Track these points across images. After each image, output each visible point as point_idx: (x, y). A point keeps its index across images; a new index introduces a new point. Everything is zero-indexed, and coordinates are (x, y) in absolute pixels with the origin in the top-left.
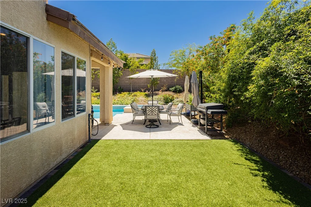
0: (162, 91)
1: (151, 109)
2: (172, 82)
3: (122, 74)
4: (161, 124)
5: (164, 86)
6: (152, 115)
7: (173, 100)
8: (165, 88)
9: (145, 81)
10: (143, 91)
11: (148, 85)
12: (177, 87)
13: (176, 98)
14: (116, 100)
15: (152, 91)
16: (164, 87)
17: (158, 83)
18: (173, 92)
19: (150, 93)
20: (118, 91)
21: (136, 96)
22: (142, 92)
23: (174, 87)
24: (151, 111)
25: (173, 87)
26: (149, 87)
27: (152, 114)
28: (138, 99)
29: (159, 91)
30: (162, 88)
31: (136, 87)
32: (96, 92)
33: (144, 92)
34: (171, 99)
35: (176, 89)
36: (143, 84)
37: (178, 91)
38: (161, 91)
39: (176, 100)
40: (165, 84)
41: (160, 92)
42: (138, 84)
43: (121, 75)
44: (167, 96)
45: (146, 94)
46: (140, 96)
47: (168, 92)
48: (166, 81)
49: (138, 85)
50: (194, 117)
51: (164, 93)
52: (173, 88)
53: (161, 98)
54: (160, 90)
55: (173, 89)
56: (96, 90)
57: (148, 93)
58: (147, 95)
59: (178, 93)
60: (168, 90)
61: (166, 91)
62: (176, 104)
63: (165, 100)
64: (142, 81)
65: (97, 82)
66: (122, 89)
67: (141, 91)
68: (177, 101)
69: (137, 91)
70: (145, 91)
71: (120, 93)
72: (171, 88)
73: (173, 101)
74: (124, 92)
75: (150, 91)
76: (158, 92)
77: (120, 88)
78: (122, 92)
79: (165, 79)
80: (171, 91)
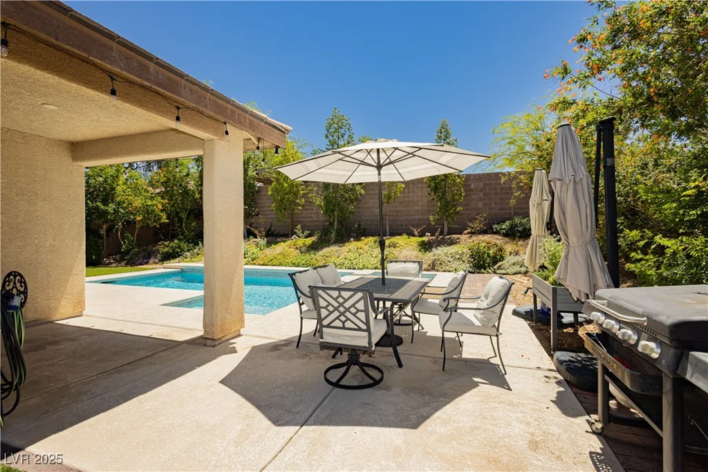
0: (471, 233)
1: (336, 299)
2: (501, 209)
3: (363, 192)
4: (400, 365)
5: (476, 219)
6: (344, 328)
7: (502, 258)
8: (477, 225)
9: (425, 208)
10: (416, 233)
11: (431, 218)
12: (517, 220)
13: (511, 254)
14: (342, 256)
15: (441, 233)
16: (477, 222)
17: (458, 212)
18: (506, 235)
19: (437, 237)
20: (355, 235)
21: (394, 247)
22: (414, 236)
23: (507, 223)
24: (336, 309)
25: (504, 222)
26: (433, 223)
27: (343, 323)
29: (461, 233)
30: (471, 225)
31: (399, 223)
32: (306, 237)
33: (420, 236)
34: (494, 257)
35: (512, 227)
36: (418, 217)
37: (519, 231)
38: (469, 233)
39: (509, 260)
40: (479, 214)
41: (463, 237)
42: (407, 215)
43: (361, 194)
44: (481, 248)
45: (423, 243)
46: (406, 246)
47: (489, 235)
48: (484, 204)
49: (406, 218)
50: (570, 330)
51: (474, 238)
52: (505, 226)
53: (463, 253)
54: (466, 232)
56: (307, 232)
57: (431, 238)
58: (426, 244)
59: (520, 237)
60: (487, 230)
61: (484, 232)
62: (509, 271)
63: (475, 259)
64: (417, 208)
65: (311, 213)
66: (365, 230)
67: (411, 234)
68: (514, 264)
69: (400, 234)
70: (422, 234)
71: (359, 240)
72: (498, 223)
73: (499, 264)
74: (366, 236)
75: (437, 234)
76: (458, 236)
77: (359, 226)
78: (363, 238)
79: (480, 200)
80: (496, 233)
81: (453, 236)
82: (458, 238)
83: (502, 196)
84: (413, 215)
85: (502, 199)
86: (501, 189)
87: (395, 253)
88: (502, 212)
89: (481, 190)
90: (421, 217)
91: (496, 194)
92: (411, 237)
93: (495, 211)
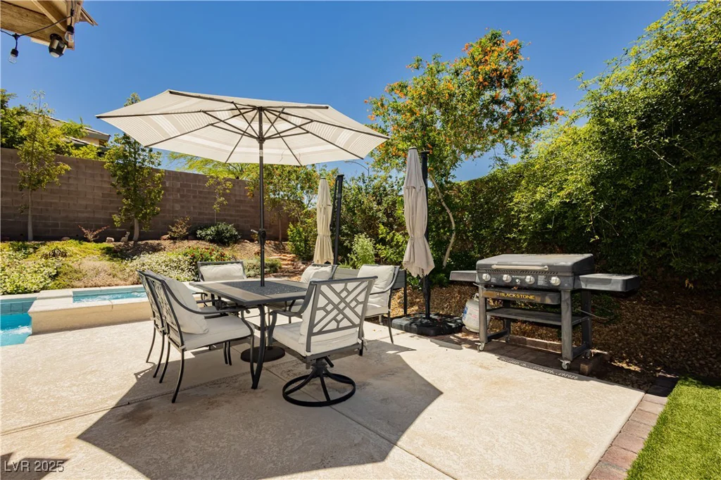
0: (171, 238)
1: (338, 294)
2: (200, 214)
5: (178, 222)
6: (338, 329)
10: (90, 237)
11: (116, 218)
12: (222, 226)
15: (130, 239)
16: (179, 226)
18: (211, 241)
19: (126, 243)
21: (65, 256)
22: (88, 241)
23: (212, 229)
25: (209, 228)
26: (118, 225)
28: (75, 266)
29: (159, 239)
30: (173, 229)
33: (96, 241)
35: (219, 233)
36: (86, 215)
37: (226, 238)
38: (169, 239)
41: (165, 243)
42: (65, 211)
45: (109, 251)
46: (83, 255)
47: (194, 241)
48: (182, 207)
49: (63, 215)
51: (179, 244)
53: (180, 261)
54: (164, 237)
55: (209, 232)
57: (116, 243)
58: (114, 252)
59: (229, 244)
60: (191, 235)
61: (185, 238)
64: (83, 202)
67: (83, 239)
70: (101, 239)
72: (201, 229)
75: (125, 239)
76: (157, 242)
79: (176, 201)
80: (201, 238)
81: (150, 242)
82: (158, 244)
83: (201, 200)
84: (78, 212)
85: (201, 203)
86: (200, 192)
87: (70, 264)
88: (201, 217)
89: (178, 190)
90: (92, 215)
91: (194, 197)
92: (84, 243)
93: (195, 216)
